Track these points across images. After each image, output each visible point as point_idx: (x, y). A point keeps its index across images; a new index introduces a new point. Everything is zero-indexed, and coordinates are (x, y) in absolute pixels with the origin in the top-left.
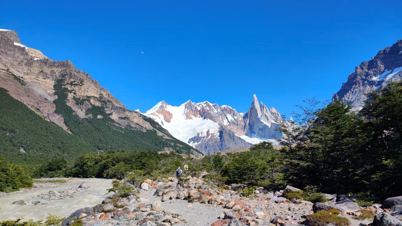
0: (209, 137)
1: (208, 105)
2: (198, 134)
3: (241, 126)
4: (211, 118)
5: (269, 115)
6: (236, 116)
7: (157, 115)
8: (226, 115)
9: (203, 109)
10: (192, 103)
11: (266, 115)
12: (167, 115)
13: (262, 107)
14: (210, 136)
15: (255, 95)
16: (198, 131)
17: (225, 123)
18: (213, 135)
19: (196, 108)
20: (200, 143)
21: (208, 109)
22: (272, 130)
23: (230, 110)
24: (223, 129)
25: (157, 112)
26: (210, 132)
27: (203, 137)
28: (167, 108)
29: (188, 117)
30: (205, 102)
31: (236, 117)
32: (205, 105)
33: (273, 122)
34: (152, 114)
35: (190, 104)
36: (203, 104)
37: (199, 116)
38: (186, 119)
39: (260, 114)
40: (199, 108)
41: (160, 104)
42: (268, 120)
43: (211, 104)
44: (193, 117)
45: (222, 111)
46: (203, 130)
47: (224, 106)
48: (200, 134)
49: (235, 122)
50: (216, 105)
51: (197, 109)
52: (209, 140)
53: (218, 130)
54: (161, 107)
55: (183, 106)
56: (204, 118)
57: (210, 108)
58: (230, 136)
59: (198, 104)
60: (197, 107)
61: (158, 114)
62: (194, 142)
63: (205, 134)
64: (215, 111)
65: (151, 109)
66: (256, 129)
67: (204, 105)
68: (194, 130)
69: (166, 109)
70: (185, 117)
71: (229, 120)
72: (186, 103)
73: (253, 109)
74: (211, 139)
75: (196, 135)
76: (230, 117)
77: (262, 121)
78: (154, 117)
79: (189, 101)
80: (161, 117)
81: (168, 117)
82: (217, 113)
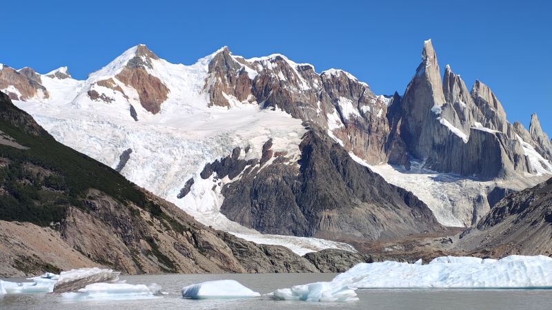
0: (270, 162)
1: (283, 67)
2: (236, 151)
3: (380, 135)
4: (288, 105)
5: (466, 105)
6: (366, 103)
7: (118, 88)
8: (336, 100)
9: (265, 76)
10: (234, 57)
11: (457, 106)
12: (151, 91)
13: (448, 81)
14: (273, 159)
16: (237, 142)
17: (333, 123)
18: (280, 156)
19: (243, 72)
20: (237, 178)
21: (282, 77)
22: (472, 152)
23: (351, 85)
24: (316, 140)
25: (120, 77)
26: (274, 148)
27: (252, 162)
28: (151, 67)
29: (216, 99)
30: (273, 56)
31: (365, 108)
32: (275, 65)
33: (478, 126)
34: (101, 83)
35: (225, 59)
36: (268, 62)
37: (250, 96)
38: (209, 105)
39: (439, 100)
40: (252, 74)
41: (131, 54)
42: (462, 119)
43: (293, 65)
44: (231, 99)
45: (326, 85)
46: (252, 141)
47: (333, 71)
48: (242, 153)
49: (362, 121)
50: (307, 68)
51: (247, 77)
52: (268, 172)
53: (299, 141)
54: (135, 63)
55: (202, 65)
56: (265, 106)
57: (287, 75)
58: (335, 160)
59: (252, 60)
60: (248, 69)
61: (122, 85)
62: (221, 176)
63: (256, 153)
64: (305, 86)
65: (104, 69)
66: (424, 146)
67: (271, 66)
68: (224, 138)
69: (149, 71)
70: (204, 99)
71: (346, 116)
72: (214, 55)
73: (420, 83)
74: (273, 169)
75: (228, 153)
76: (348, 107)
77: (445, 122)
78: (108, 92)
79: (222, 49)
80: (132, 93)
81: (153, 94)
82: (310, 92)
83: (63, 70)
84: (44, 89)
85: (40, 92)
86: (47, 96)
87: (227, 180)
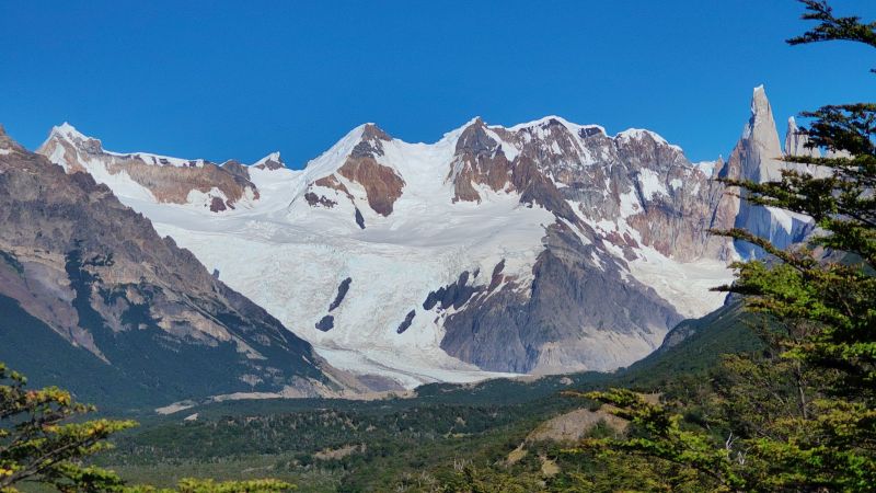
1: (560, 135)
3: (695, 219)
6: (678, 175)
7: (342, 187)
8: (635, 174)
10: (488, 129)
12: (382, 186)
15: (759, 90)
17: (626, 207)
19: (500, 152)
20: (463, 308)
21: (557, 149)
23: (658, 149)
25: (343, 171)
28: (381, 153)
29: (464, 193)
30: (546, 120)
31: (676, 183)
32: (548, 132)
34: (320, 183)
35: (476, 134)
36: (538, 127)
37: (508, 184)
38: (455, 200)
40: (511, 152)
41: (356, 136)
43: (573, 129)
44: (482, 189)
45: (622, 154)
47: (632, 132)
49: (670, 202)
50: (595, 131)
51: (504, 159)
54: (362, 151)
55: (448, 143)
57: (564, 145)
59: (517, 128)
61: (345, 181)
62: (445, 306)
64: (588, 159)
67: (542, 134)
69: (379, 160)
70: (449, 191)
71: (648, 196)
72: (463, 129)
76: (651, 183)
78: (329, 193)
79: (474, 121)
80: (359, 191)
81: (384, 190)
82: (595, 167)
83: (274, 157)
84: (253, 187)
85: (248, 190)
86: (257, 196)
87: (451, 310)
